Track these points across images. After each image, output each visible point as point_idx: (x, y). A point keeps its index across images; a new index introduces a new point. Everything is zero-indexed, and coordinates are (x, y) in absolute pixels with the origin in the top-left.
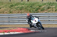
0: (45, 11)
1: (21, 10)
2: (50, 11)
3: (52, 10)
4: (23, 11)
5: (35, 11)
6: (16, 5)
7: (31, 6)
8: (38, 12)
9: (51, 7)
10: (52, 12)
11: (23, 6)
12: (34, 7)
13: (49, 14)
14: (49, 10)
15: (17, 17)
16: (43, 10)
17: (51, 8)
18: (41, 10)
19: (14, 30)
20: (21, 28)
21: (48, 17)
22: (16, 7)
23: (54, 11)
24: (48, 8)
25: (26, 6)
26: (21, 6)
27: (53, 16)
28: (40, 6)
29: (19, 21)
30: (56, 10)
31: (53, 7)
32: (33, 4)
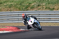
0: (35, 8)
1: (10, 7)
2: (40, 9)
3: (42, 8)
4: (12, 9)
5: (25, 8)
6: (4, 3)
7: (21, 4)
8: (27, 10)
9: (41, 4)
10: (43, 10)
11: (12, 3)
12: (24, 5)
13: (39, 12)
14: (39, 7)
15: (6, 15)
16: (33, 8)
17: (41, 6)
18: (31, 8)
19: (3, 28)
20: (11, 27)
21: (38, 15)
22: (5, 4)
23: (44, 8)
24: (39, 6)
25: (16, 3)
26: (10, 4)
27: (43, 14)
28: (30, 4)
29: (8, 19)
30: (46, 8)
31: (43, 4)
32: (22, 1)
